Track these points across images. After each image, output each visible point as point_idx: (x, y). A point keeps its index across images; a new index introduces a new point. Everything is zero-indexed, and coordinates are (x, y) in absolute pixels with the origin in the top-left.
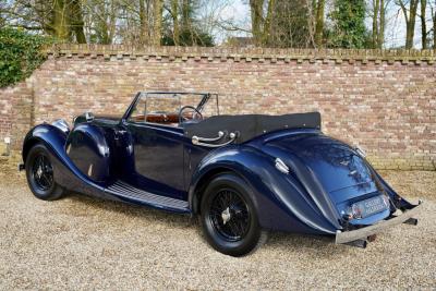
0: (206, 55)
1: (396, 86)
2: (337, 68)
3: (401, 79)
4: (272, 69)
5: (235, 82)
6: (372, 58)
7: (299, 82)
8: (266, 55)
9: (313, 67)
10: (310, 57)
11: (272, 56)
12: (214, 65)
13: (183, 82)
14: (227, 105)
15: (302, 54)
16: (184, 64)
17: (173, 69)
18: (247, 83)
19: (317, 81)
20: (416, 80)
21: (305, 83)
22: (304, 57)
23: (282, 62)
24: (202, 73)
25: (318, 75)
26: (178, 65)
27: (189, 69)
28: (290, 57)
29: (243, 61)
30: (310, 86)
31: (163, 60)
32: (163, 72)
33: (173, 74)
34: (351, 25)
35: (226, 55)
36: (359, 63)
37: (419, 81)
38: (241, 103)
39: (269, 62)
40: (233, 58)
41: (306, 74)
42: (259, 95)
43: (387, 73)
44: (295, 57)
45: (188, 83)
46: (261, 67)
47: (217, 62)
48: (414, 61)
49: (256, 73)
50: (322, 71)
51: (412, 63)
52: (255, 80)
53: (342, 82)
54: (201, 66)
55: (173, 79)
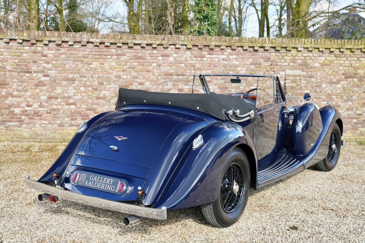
0: (66, 39)
1: (239, 69)
2: (188, 53)
3: (242, 63)
4: (129, 53)
5: (95, 65)
6: (217, 44)
7: (155, 65)
8: (123, 41)
9: (166, 52)
10: (164, 42)
11: (129, 41)
12: (75, 49)
13: (46, 65)
14: (89, 86)
15: (156, 40)
16: (46, 48)
17: (35, 52)
18: (106, 66)
19: (171, 65)
20: (255, 64)
21: (160, 66)
22: (158, 42)
23: (139, 47)
24: (64, 56)
25: (171, 59)
26: (39, 49)
27: (50, 52)
28: (146, 42)
29: (102, 46)
30: (165, 69)
31: (25, 43)
32: (25, 55)
33: (35, 57)
34: (206, 18)
35: (85, 40)
36: (207, 49)
37: (258, 65)
38: (102, 84)
39: (126, 47)
40: (93, 43)
41: (161, 58)
42: (119, 77)
43: (231, 57)
44: (149, 42)
45: (50, 66)
46: (120, 52)
47: (77, 46)
48: (253, 47)
49: (116, 57)
50: (175, 55)
51: (251, 49)
52: (114, 64)
53: (193, 66)
54: (63, 50)
55: (35, 62)
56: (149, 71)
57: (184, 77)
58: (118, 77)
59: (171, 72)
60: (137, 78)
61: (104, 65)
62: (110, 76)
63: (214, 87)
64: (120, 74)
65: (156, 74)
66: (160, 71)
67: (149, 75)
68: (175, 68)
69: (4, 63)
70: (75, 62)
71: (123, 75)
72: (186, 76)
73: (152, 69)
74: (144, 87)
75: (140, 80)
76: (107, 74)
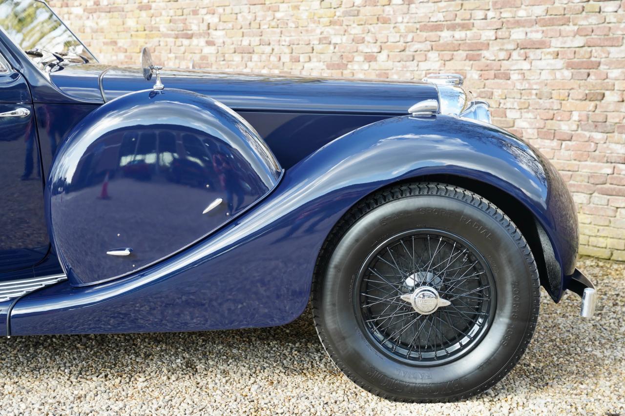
56: (386, 21)
57: (468, 32)
58: (324, 42)
59: (435, 20)
60: (363, 41)
61: (299, 9)
62: (311, 38)
63: (553, 61)
64: (328, 32)
65: (402, 28)
66: (411, 18)
67: (385, 32)
68: (444, 7)
69: (158, 19)
70: (252, 7)
71: (335, 35)
72: (475, 30)
73: (391, 12)
74: (377, 67)
75: (367, 47)
76: (304, 33)
